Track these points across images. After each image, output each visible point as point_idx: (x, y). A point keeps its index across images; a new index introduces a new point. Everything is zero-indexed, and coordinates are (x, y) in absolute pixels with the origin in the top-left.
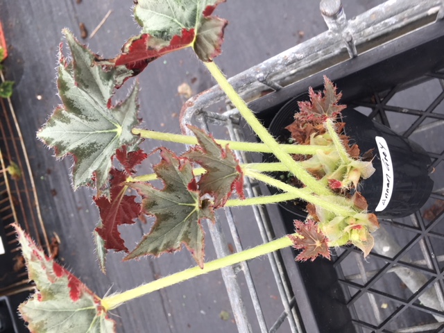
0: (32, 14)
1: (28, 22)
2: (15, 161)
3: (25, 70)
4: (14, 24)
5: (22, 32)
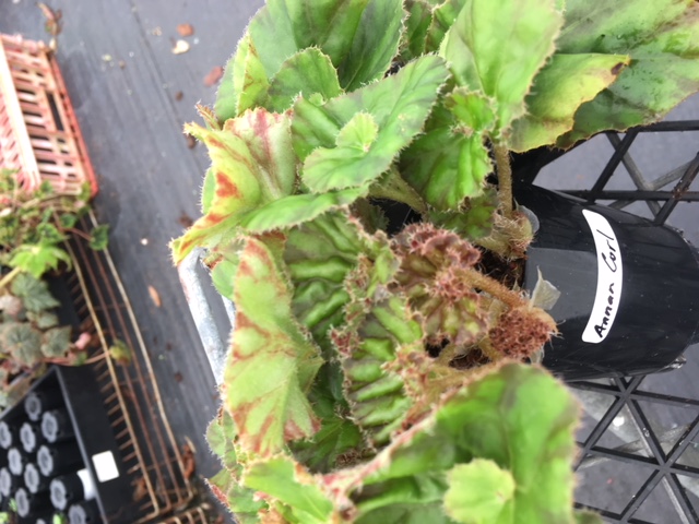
1: (118, 138)
2: (122, 338)
3: (122, 206)
4: (100, 145)
5: (113, 153)
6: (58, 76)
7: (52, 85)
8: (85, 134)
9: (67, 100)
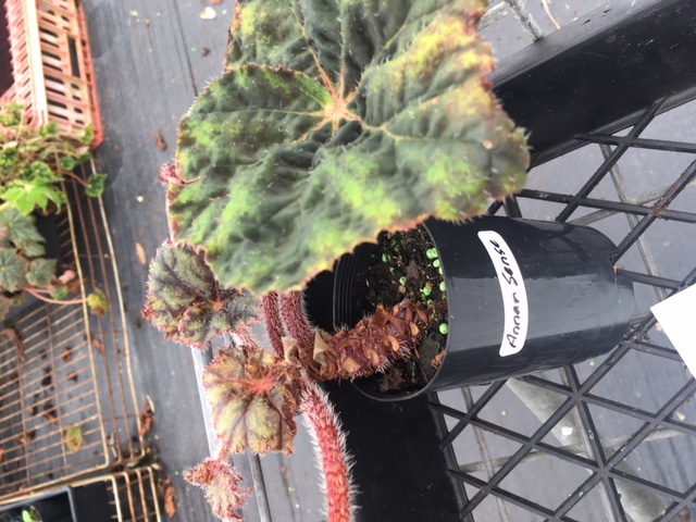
0: (137, 82)
3: (124, 160)
4: (113, 96)
5: (124, 107)
6: (83, 23)
7: (75, 31)
8: (100, 84)
9: (88, 48)
